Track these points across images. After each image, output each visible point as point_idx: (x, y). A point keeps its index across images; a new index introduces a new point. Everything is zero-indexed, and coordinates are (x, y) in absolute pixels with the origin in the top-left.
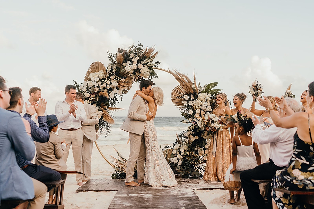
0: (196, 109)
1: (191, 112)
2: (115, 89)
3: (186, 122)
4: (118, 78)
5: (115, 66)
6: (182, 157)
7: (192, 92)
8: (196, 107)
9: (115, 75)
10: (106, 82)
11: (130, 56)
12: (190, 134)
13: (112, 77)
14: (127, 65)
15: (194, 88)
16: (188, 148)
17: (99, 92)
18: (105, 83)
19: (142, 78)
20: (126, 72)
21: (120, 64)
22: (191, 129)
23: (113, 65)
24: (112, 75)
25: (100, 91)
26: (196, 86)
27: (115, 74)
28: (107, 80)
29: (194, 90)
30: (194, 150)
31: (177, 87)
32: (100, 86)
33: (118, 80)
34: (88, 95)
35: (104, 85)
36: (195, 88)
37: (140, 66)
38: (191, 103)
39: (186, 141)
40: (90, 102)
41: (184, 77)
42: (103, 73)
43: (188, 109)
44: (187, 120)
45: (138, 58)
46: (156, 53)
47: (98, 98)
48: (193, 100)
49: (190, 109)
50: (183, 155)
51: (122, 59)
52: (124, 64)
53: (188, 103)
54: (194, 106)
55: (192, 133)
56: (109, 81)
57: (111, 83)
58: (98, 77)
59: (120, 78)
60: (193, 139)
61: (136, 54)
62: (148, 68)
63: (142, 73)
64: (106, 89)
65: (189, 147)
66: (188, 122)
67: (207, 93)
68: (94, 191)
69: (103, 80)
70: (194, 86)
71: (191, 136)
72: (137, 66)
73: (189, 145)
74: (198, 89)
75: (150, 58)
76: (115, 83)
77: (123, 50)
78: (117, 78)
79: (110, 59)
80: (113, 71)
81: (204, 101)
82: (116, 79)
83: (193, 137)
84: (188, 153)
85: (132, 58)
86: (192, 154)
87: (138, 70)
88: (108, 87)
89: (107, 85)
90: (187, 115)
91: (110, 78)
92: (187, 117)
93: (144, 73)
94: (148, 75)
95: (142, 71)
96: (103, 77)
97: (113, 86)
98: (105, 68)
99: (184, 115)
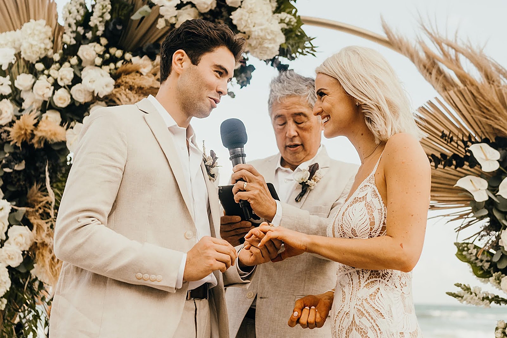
4: (119, 54)
9: (104, 41)
10: (55, 75)
13: (88, 51)
17: (14, 123)
18: (49, 76)
24: (88, 41)
27: (103, 36)
28: (61, 62)
31: (431, 103)
33: (119, 64)
35: (44, 90)
42: (46, 31)
53: (493, 189)
56: (72, 66)
59: (128, 55)
63: (241, 27)
64: (53, 107)
78: (113, 55)
88: (62, 99)
89: (56, 86)
90: (482, 261)
91: (79, 53)
92: (481, 268)
93: (253, 29)
94: (275, 42)
95: (244, 17)
96: (46, 49)
97: (86, 92)
98: (54, 5)
99: (468, 257)
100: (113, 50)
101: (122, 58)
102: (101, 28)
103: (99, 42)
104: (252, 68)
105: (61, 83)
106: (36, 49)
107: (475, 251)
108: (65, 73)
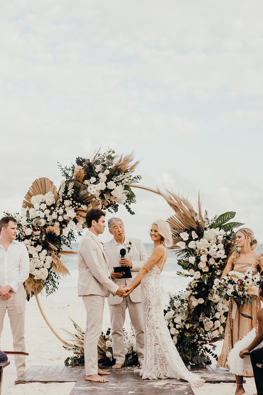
0: (201, 255)
1: (192, 260)
2: (72, 223)
3: (185, 276)
4: (77, 204)
5: (71, 185)
6: (177, 332)
7: (195, 226)
8: (201, 251)
9: (71, 199)
10: (58, 211)
11: (95, 168)
12: (191, 295)
13: (67, 203)
14: (91, 183)
15: (197, 221)
16: (188, 317)
17: (46, 226)
18: (56, 211)
19: (115, 203)
20: (89, 195)
21: (79, 181)
22: (193, 287)
23: (67, 182)
24: (67, 199)
25: (48, 225)
26: (201, 216)
27: (71, 197)
28: (59, 207)
29: (197, 223)
30: (197, 321)
31: (171, 218)
32: (48, 217)
33: (77, 207)
34: (29, 232)
35: (54, 216)
36: (199, 221)
37: (111, 185)
38: (192, 245)
39: (185, 307)
40: (33, 243)
41: (182, 202)
42: (53, 195)
43: (188, 255)
44: (186, 272)
45: (107, 172)
46: (137, 163)
47: (44, 236)
48: (196, 240)
49: (191, 254)
50: (179, 329)
51: (83, 174)
52: (86, 182)
53: (187, 244)
54: (196, 250)
55: (193, 293)
56: (62, 208)
57: (65, 212)
58: (45, 203)
59: (80, 204)
60: (195, 303)
61: (104, 165)
62: (124, 187)
63: (114, 196)
64: (58, 221)
65: (189, 315)
66: (188, 276)
67: (218, 229)
68: (41, 382)
69: (52, 208)
70: (197, 218)
71: (193, 298)
72: (107, 185)
73: (189, 313)
74: (204, 222)
75: (126, 172)
76: (71, 213)
77: (84, 161)
78: (75, 204)
79: (63, 174)
80: (69, 193)
81: (213, 241)
82: (73, 205)
83: (196, 299)
84: (188, 326)
85: (99, 172)
86: (193, 327)
87: (108, 191)
88: (61, 219)
89: (58, 215)
90: (186, 264)
91: (64, 204)
92: (186, 266)
93: (118, 196)
94: (124, 200)
95: (115, 193)
96: (53, 202)
97: (68, 217)
98: (56, 188)
99: (181, 263)
100: (74, 202)
101: (78, 205)
102: (71, 196)
103: (70, 200)
104: (118, 205)
105: (60, 214)
106: (51, 202)
107: (183, 262)
108: (61, 211)
